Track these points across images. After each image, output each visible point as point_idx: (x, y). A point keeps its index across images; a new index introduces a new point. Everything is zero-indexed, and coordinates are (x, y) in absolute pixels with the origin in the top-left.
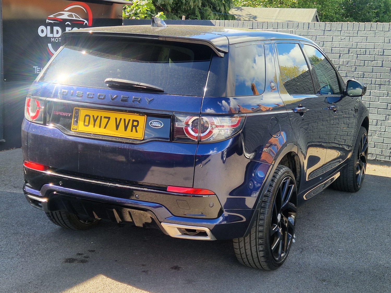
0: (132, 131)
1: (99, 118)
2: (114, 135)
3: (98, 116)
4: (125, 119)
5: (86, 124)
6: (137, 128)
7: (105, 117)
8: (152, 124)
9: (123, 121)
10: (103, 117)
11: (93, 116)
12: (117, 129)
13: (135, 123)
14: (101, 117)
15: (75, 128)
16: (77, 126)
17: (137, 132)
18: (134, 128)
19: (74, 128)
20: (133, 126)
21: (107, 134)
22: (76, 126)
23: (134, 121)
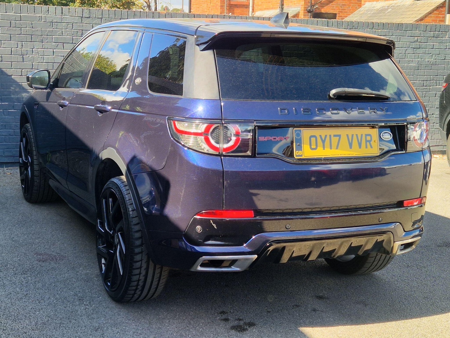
0: (366, 147)
1: (328, 138)
2: (349, 154)
3: (326, 136)
5: (312, 147)
6: (371, 143)
7: (335, 136)
8: (383, 137)
9: (355, 137)
10: (332, 136)
11: (320, 136)
12: (351, 147)
13: (369, 138)
14: (330, 136)
15: (300, 154)
17: (371, 147)
18: (368, 143)
19: (298, 154)
20: (367, 141)
21: (340, 155)
22: (300, 151)
23: (366, 135)
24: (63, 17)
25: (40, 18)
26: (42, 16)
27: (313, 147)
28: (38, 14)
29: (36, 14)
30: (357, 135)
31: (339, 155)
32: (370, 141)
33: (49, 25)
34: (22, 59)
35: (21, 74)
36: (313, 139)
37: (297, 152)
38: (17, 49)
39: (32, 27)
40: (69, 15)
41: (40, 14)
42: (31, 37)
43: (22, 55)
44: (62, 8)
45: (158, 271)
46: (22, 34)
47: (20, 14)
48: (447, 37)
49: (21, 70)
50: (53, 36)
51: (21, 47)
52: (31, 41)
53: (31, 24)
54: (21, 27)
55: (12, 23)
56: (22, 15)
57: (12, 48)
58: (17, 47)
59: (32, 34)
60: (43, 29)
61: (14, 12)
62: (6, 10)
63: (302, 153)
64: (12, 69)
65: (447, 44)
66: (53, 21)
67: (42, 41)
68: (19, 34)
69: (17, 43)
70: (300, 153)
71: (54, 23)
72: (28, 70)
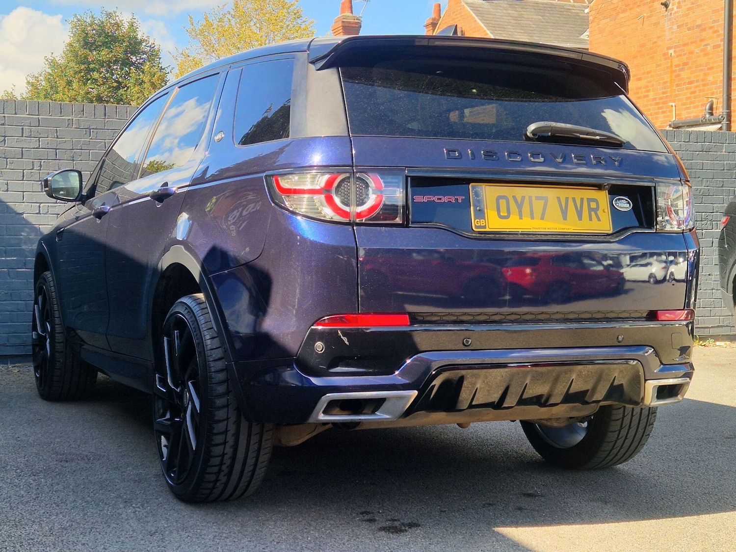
0: (591, 219)
1: (527, 201)
2: (563, 229)
4: (574, 198)
5: (502, 214)
6: (598, 212)
7: (538, 198)
8: (617, 205)
9: (571, 202)
10: (534, 199)
11: (514, 197)
12: (565, 218)
13: (593, 205)
14: (530, 197)
15: (482, 225)
16: (484, 220)
17: (599, 220)
18: (593, 213)
19: (479, 225)
20: (590, 210)
21: (548, 229)
22: (481, 220)
23: (590, 200)
24: (106, 120)
25: (70, 122)
26: (73, 119)
27: (504, 213)
28: (67, 116)
29: (63, 116)
30: (574, 199)
31: (545, 229)
32: (596, 210)
33: (85, 133)
34: (40, 187)
35: (38, 212)
36: (503, 203)
37: (478, 221)
38: (33, 171)
39: (57, 135)
40: (117, 118)
41: (70, 116)
42: (55, 153)
43: (40, 181)
44: (105, 106)
45: (254, 439)
46: (40, 147)
47: (37, 117)
48: (724, 151)
49: (38, 204)
50: (91, 151)
51: (39, 168)
52: (55, 158)
53: (55, 131)
54: (39, 136)
55: (25, 131)
56: (40, 117)
57: (24, 170)
58: (32, 168)
59: (57, 148)
60: (74, 140)
61: (27, 113)
62: (15, 110)
63: (485, 222)
64: (24, 202)
65: (725, 162)
66: (91, 128)
67: (72, 159)
68: (36, 148)
69: (33, 162)
70: (482, 222)
71: (92, 131)
72: (50, 204)
